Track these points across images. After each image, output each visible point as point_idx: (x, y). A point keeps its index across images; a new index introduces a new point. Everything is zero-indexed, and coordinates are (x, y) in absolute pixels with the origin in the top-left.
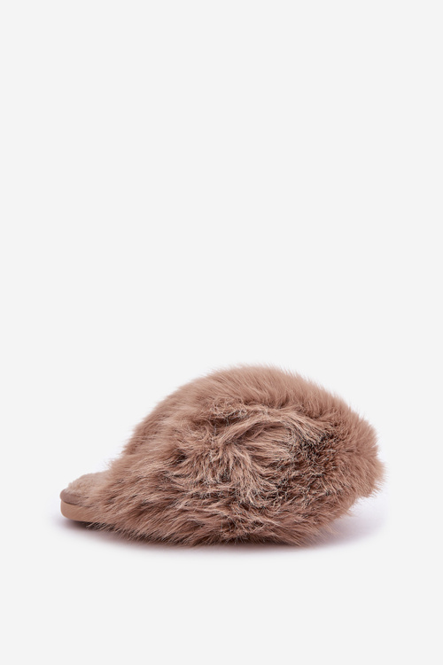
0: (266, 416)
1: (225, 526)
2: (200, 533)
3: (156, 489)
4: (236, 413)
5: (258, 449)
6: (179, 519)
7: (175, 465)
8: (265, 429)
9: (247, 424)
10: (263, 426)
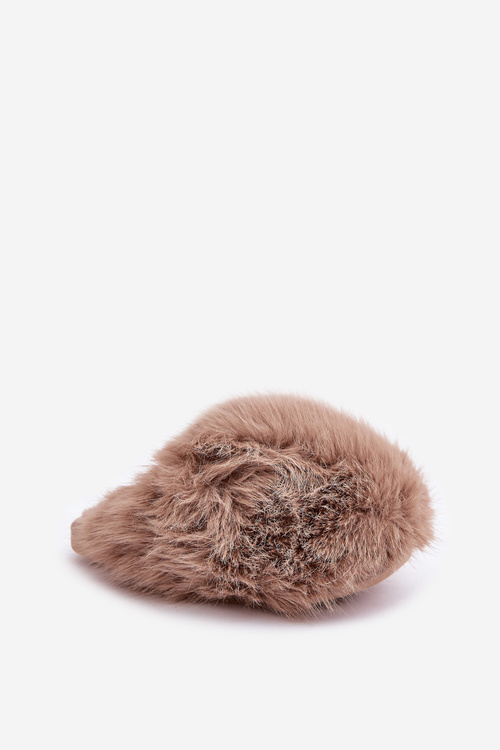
0: (256, 455)
1: (205, 583)
2: (183, 587)
3: (128, 530)
4: (216, 450)
5: (244, 496)
6: (156, 568)
7: (148, 504)
8: (257, 472)
9: (230, 465)
10: (254, 469)
